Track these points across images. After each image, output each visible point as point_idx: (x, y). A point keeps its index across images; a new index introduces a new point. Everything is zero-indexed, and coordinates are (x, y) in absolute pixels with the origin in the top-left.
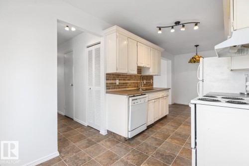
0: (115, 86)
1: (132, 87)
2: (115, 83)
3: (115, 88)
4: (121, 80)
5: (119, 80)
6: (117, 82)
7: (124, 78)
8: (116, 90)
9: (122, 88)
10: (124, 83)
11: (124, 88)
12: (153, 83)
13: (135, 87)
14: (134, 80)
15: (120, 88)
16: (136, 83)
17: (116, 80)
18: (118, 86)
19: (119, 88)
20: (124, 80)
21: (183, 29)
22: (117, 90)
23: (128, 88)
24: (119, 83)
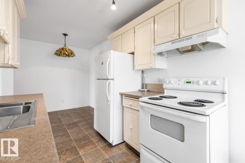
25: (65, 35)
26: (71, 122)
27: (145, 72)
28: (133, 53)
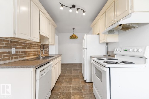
0: (10, 56)
1: (32, 56)
2: (10, 52)
3: (9, 59)
4: (20, 48)
5: (16, 48)
6: (13, 51)
7: (23, 45)
8: (11, 61)
9: (20, 57)
10: (22, 52)
11: (23, 57)
12: (48, 51)
13: (35, 55)
14: (34, 48)
15: (17, 58)
16: (36, 51)
17: (11, 48)
18: (14, 55)
19: (15, 58)
20: (23, 48)
21: (77, 12)
22: (14, 60)
23: (28, 56)
24: (17, 52)
25: (74, 29)
26: (75, 69)
27: (108, 44)
28: (99, 34)
